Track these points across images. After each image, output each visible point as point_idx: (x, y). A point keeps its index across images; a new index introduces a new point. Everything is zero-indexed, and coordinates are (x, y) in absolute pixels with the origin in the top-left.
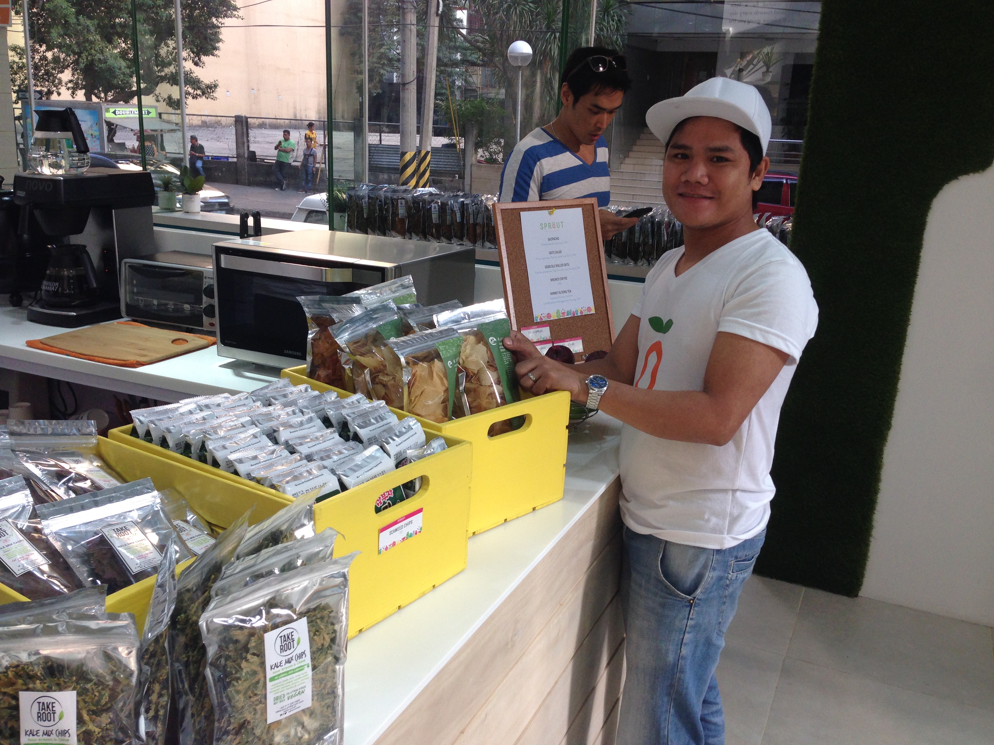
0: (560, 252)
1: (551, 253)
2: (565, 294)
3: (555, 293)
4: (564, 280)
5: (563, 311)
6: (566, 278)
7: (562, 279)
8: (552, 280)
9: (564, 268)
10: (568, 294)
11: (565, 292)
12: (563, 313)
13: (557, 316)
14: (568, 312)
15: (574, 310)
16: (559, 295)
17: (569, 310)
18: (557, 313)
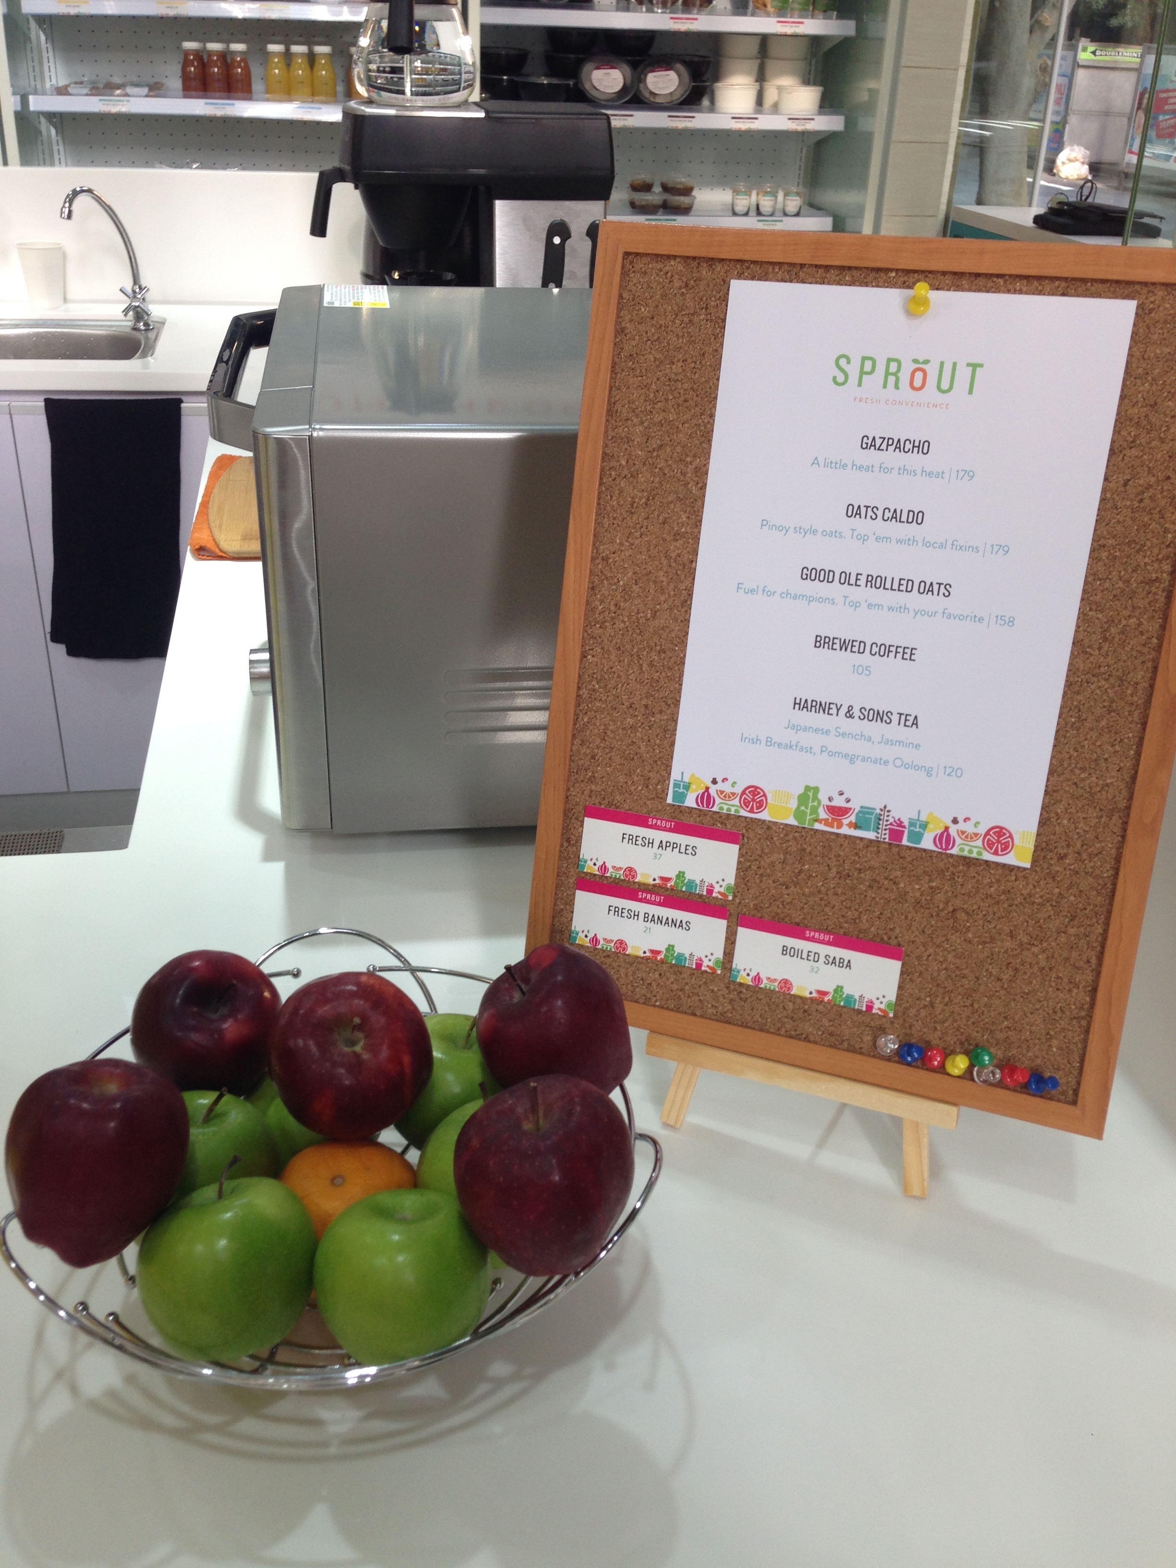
0: (917, 517)
1: (854, 511)
2: (876, 728)
3: (823, 708)
4: (892, 663)
5: (839, 802)
6: (908, 653)
7: (885, 650)
8: (821, 642)
9: (914, 599)
10: (895, 731)
11: (880, 716)
12: (838, 812)
13: (798, 814)
14: (865, 811)
15: (903, 812)
16: (840, 721)
17: (878, 806)
18: (803, 799)
